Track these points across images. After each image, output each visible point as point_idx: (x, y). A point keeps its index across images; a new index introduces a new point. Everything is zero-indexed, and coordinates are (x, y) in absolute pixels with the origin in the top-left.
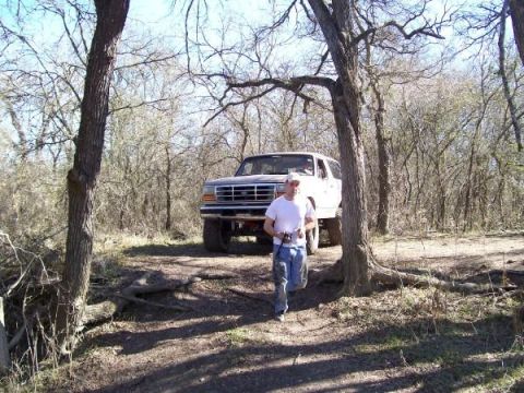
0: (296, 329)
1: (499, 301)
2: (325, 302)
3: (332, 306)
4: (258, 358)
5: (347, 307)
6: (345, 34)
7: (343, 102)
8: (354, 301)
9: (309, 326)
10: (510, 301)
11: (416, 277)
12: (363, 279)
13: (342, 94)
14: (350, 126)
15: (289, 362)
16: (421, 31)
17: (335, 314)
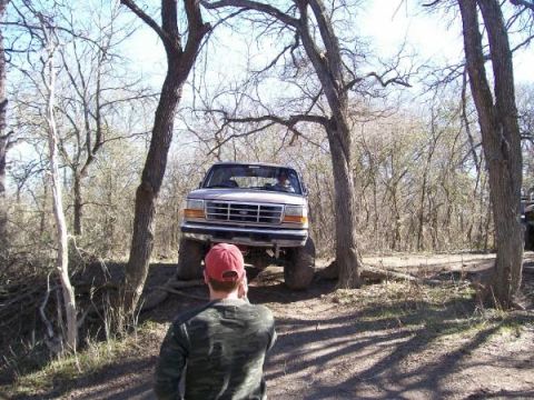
0: (307, 311)
1: (460, 289)
2: (326, 294)
3: (331, 296)
4: (289, 326)
5: (344, 295)
6: (338, 83)
7: (337, 136)
8: (349, 292)
9: (317, 309)
10: (468, 290)
11: (395, 274)
12: (355, 275)
13: (336, 129)
14: (343, 155)
15: (313, 328)
16: (394, 80)
17: (335, 301)
